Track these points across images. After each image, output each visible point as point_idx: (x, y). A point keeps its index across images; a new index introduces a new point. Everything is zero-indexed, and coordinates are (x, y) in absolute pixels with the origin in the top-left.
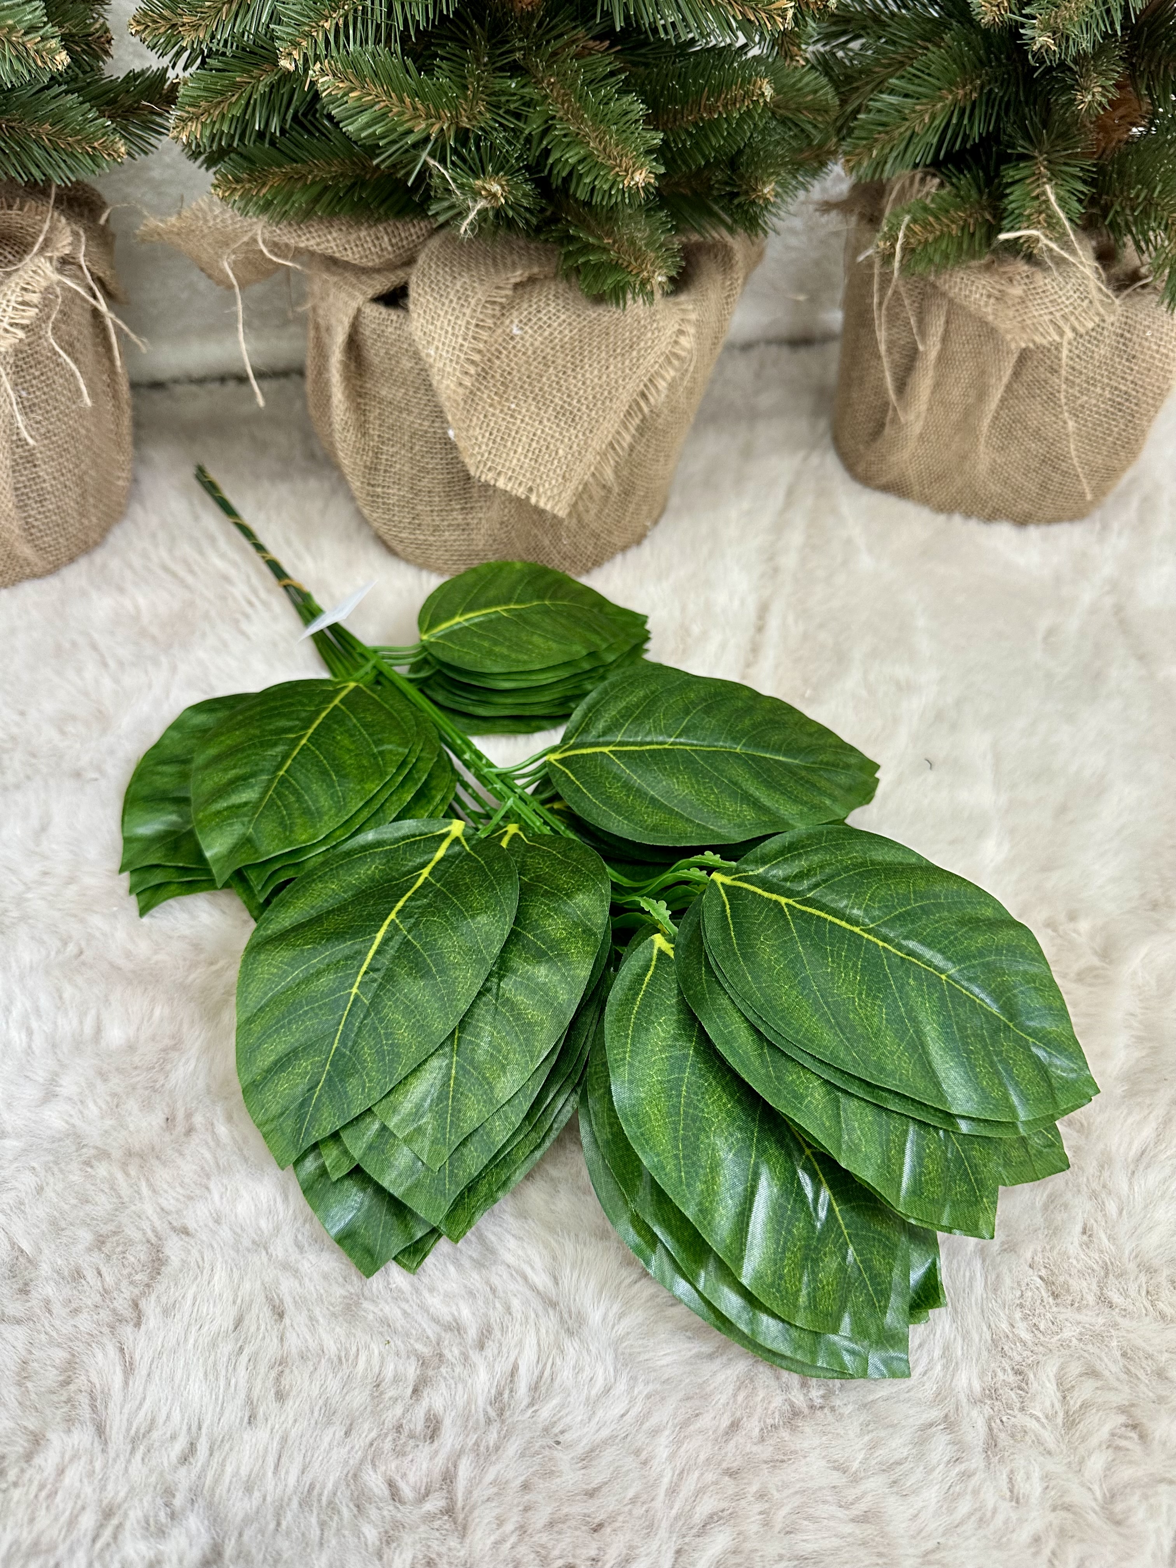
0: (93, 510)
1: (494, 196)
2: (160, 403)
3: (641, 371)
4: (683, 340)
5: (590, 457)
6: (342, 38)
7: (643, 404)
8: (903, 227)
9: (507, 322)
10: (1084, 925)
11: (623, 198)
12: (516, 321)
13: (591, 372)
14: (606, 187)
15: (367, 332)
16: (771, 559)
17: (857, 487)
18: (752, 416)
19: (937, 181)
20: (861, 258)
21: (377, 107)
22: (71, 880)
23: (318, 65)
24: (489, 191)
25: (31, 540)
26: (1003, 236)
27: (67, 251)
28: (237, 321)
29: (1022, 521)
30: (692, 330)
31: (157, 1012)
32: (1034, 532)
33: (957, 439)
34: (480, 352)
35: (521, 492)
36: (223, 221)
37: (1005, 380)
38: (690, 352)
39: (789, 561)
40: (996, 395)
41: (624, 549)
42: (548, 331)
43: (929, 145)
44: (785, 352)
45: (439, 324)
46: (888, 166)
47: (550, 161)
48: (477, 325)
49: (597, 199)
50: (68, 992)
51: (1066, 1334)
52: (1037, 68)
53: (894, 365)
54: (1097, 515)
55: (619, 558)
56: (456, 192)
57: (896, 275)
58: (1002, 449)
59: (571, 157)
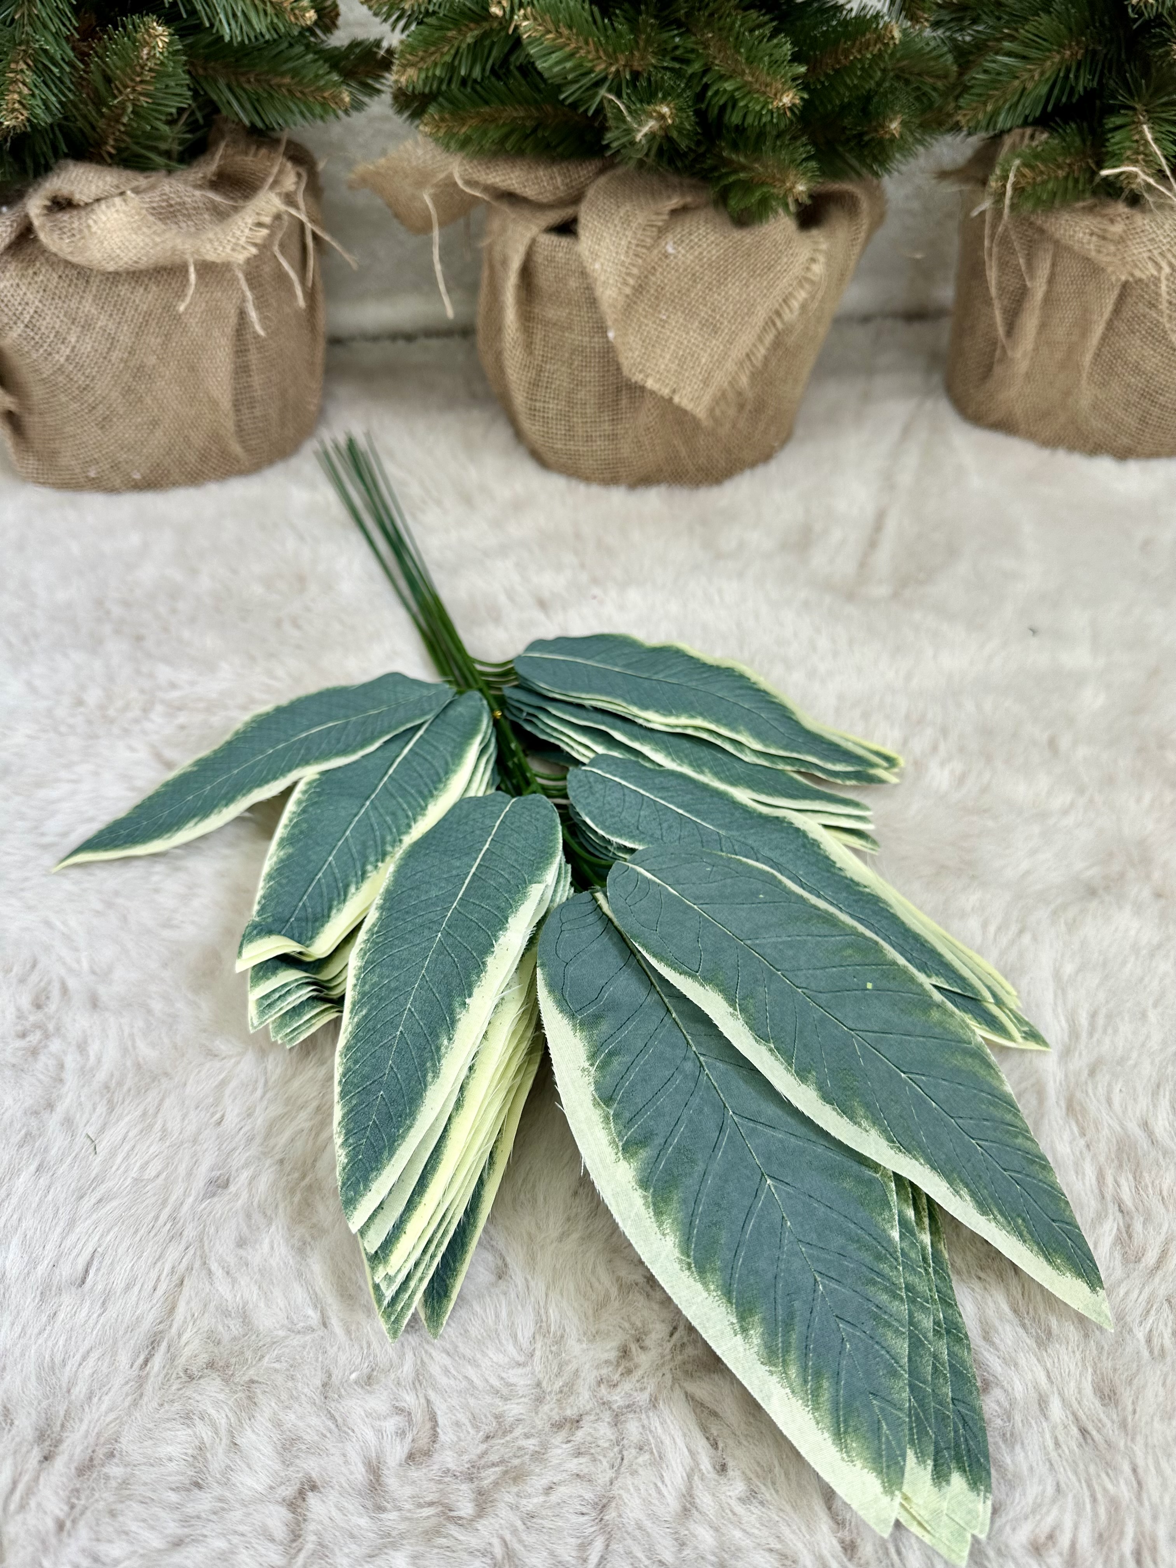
1: (662, 117)
2: (343, 353)
3: (777, 292)
4: (814, 267)
5: (729, 366)
7: (777, 321)
8: (1014, 168)
9: (663, 243)
11: (772, 118)
12: (671, 243)
13: (733, 289)
14: (758, 108)
15: (539, 259)
16: (888, 477)
17: (967, 427)
19: (1045, 135)
20: (975, 213)
21: (568, 48)
23: (522, 12)
24: (659, 113)
26: (1105, 173)
27: (291, 188)
28: (431, 248)
29: (1123, 454)
30: (822, 259)
32: (1133, 467)
33: (1061, 376)
34: (638, 268)
35: (666, 393)
37: (1107, 314)
38: (820, 277)
39: (905, 480)
40: (1098, 330)
41: (753, 465)
42: (700, 250)
43: (1038, 98)
44: (900, 324)
45: (604, 245)
46: (1001, 118)
47: (710, 93)
49: (749, 120)
52: (1136, 20)
53: (1005, 311)
55: (748, 474)
56: (629, 119)
57: (1006, 211)
58: (1104, 384)
59: (729, 86)
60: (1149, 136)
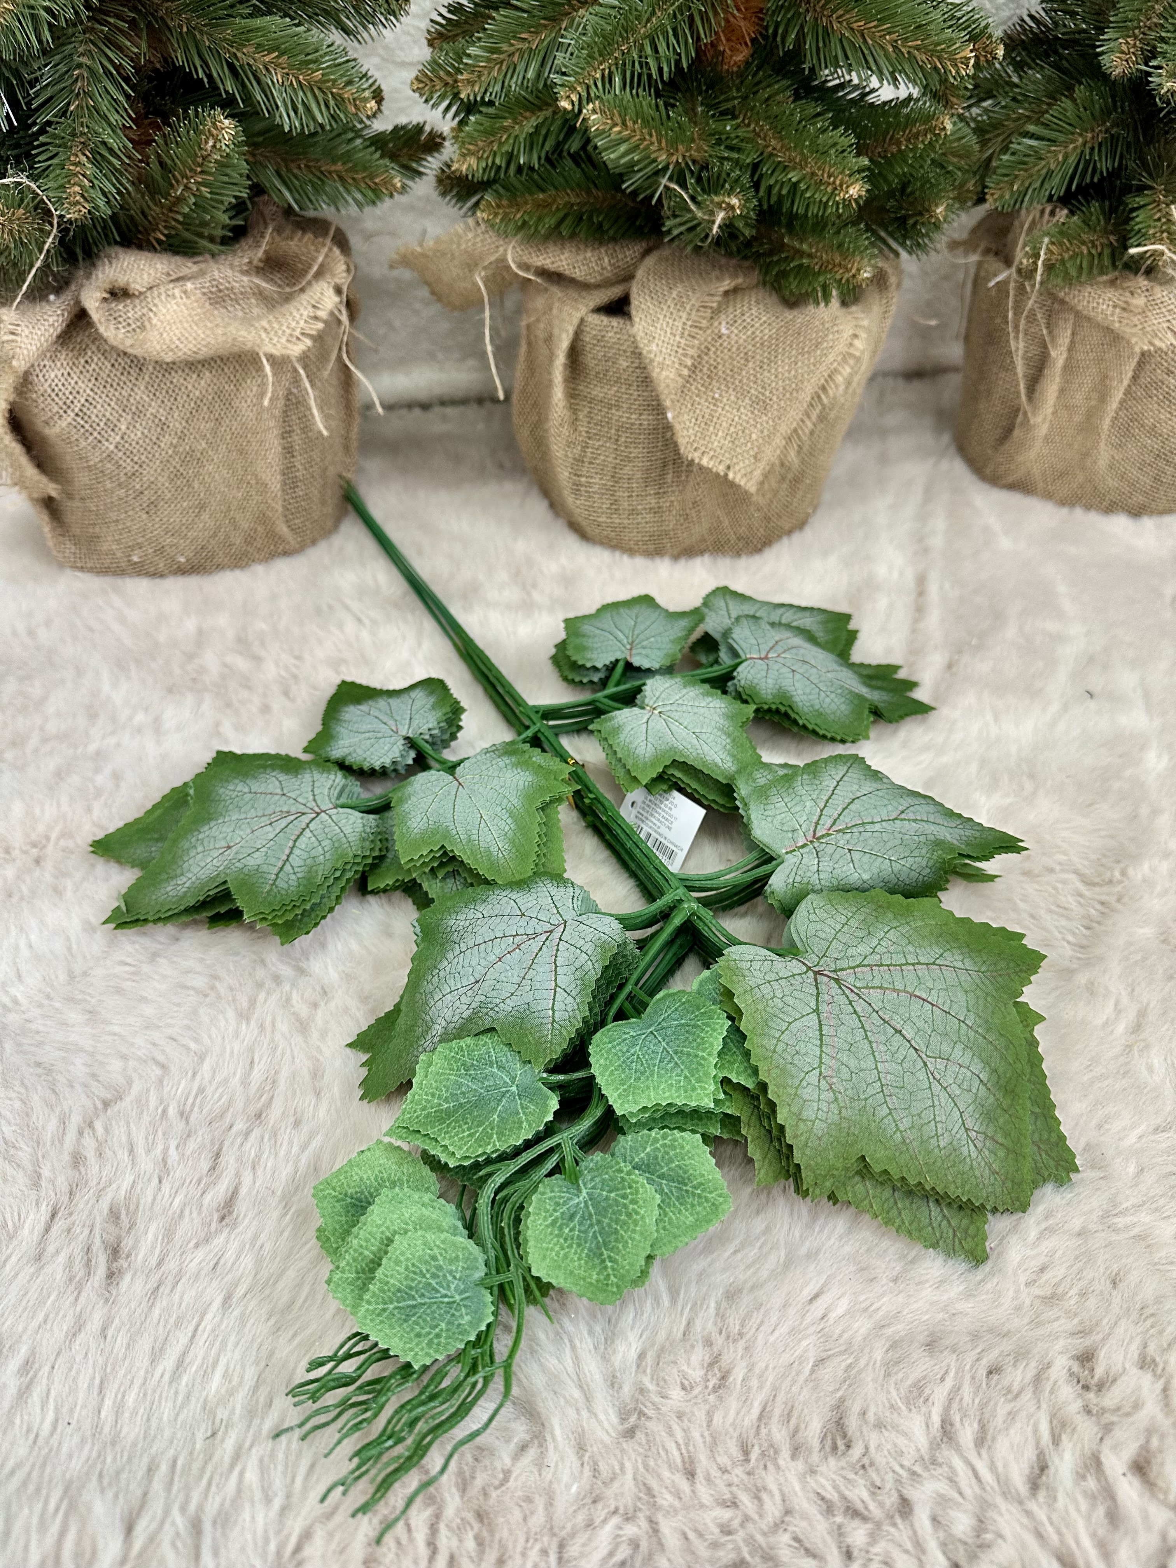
3: (822, 368)
4: (857, 342)
5: (779, 441)
6: (607, 86)
7: (823, 396)
8: (1043, 247)
9: (716, 324)
11: (838, 209)
12: (724, 323)
13: (783, 368)
14: (823, 199)
15: (588, 338)
16: (920, 541)
17: (985, 487)
19: (1065, 211)
20: (992, 284)
21: (633, 139)
23: (591, 106)
24: (729, 204)
26: (1133, 251)
29: (1137, 512)
30: (863, 335)
33: (1079, 438)
34: (694, 349)
35: (721, 469)
37: (1126, 382)
38: (863, 352)
39: (937, 543)
41: (789, 533)
42: (751, 330)
43: (1063, 179)
45: (658, 326)
46: (1027, 199)
48: (692, 326)
49: (812, 210)
52: (1163, 108)
55: (785, 540)
56: (693, 207)
57: (1037, 287)
58: (1120, 446)
59: (794, 176)
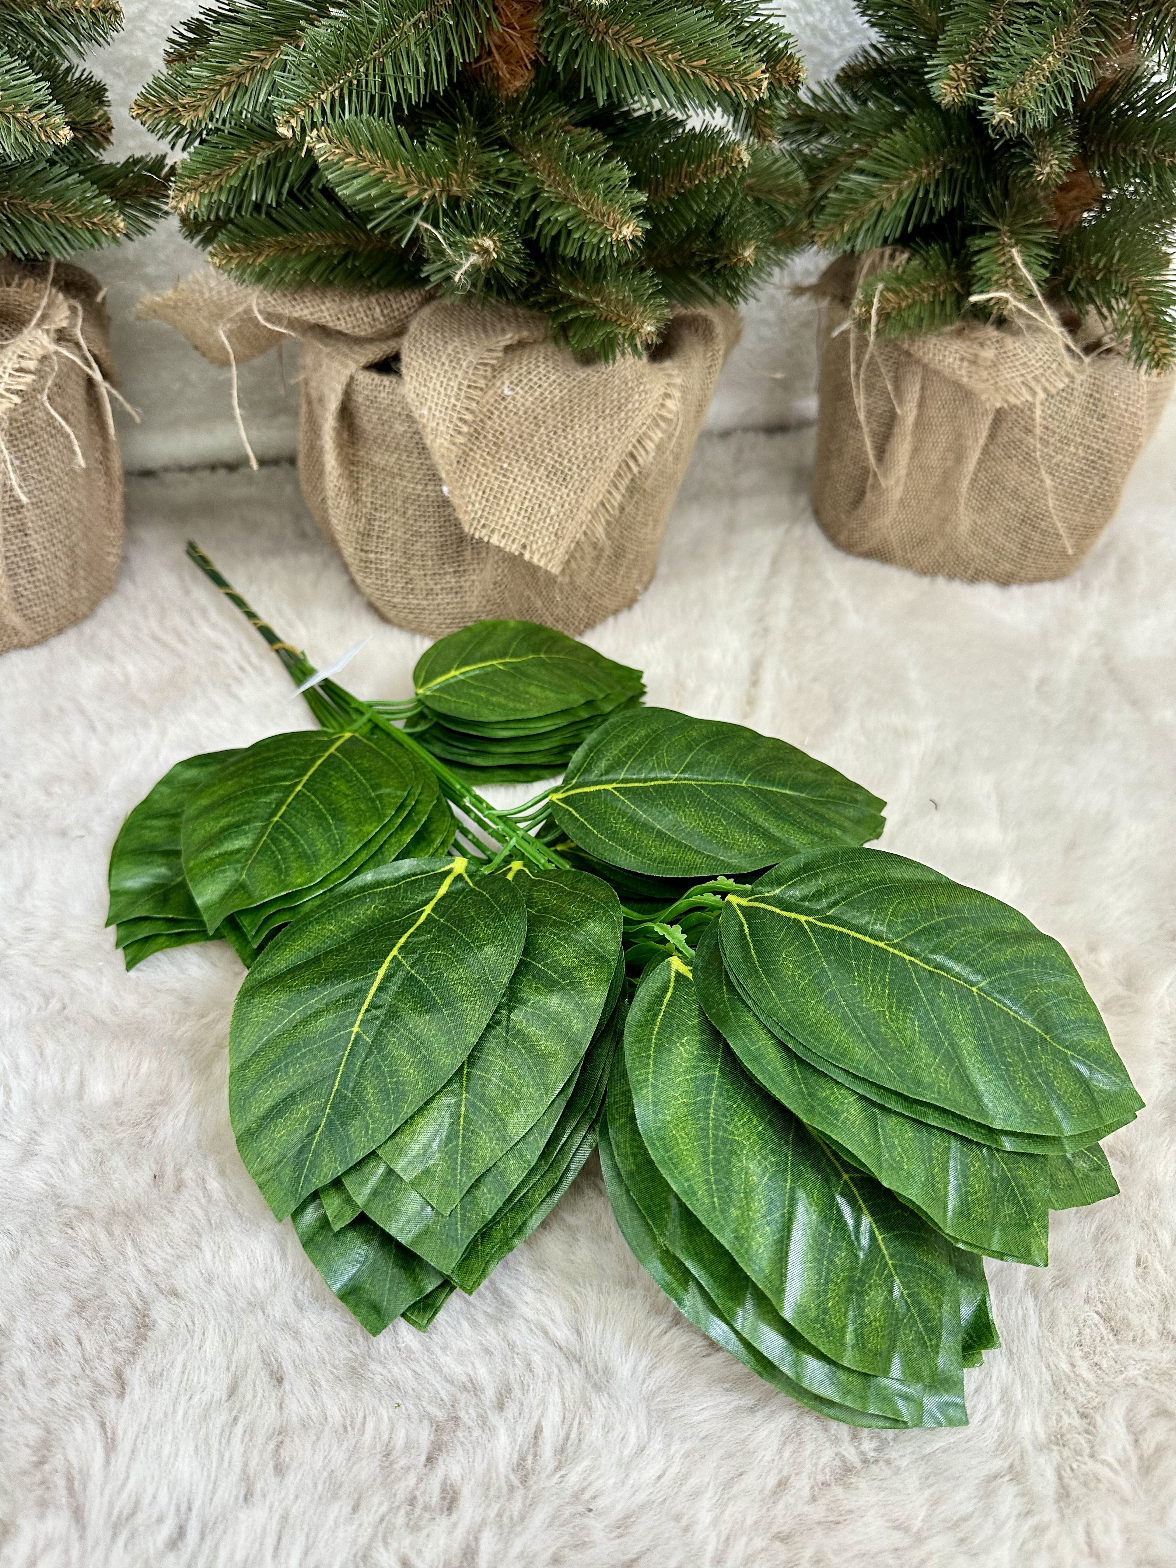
0: (82, 583)
1: (486, 251)
2: (151, 488)
3: (630, 432)
4: (669, 403)
5: (582, 515)
6: (338, 109)
7: (632, 464)
8: (877, 294)
9: (498, 384)
10: (1105, 957)
11: (612, 251)
12: (507, 383)
13: (581, 433)
14: (595, 241)
15: (359, 399)
16: (761, 620)
17: (839, 555)
18: (734, 495)
19: (906, 256)
20: (835, 334)
21: (372, 173)
22: (55, 936)
23: (315, 132)
24: (481, 246)
25: (20, 610)
26: (974, 299)
27: (64, 324)
28: (230, 386)
29: (1005, 581)
30: (677, 394)
31: (145, 1067)
32: (1017, 592)
33: (937, 502)
34: (472, 412)
35: (514, 549)
36: (219, 292)
37: (982, 441)
38: (676, 414)
39: (779, 622)
40: (974, 457)
41: (616, 612)
42: (539, 390)
43: (897, 219)
44: (762, 438)
45: (431, 386)
46: (859, 240)
47: (540, 222)
48: (469, 387)
49: (586, 253)
50: (50, 1048)
51: (1132, 1372)
52: (997, 141)
53: (873, 434)
54: (1078, 575)
55: (611, 620)
56: (449, 251)
57: (872, 338)
58: (982, 510)
59: (561, 215)
60: (1019, 260)
